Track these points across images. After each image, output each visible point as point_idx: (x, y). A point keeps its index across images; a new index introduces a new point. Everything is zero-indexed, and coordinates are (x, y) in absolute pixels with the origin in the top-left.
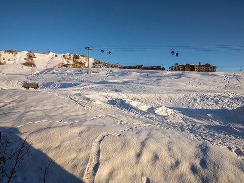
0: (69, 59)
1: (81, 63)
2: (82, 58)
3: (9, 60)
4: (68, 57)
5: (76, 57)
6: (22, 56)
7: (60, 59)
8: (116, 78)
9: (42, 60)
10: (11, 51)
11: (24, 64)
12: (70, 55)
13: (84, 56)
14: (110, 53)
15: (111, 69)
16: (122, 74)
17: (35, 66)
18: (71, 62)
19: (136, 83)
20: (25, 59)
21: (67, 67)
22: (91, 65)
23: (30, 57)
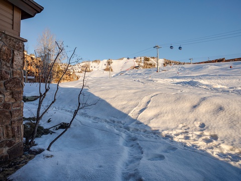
0: (140, 62)
1: (151, 65)
2: (152, 60)
4: (139, 60)
5: (147, 59)
10: (96, 61)
11: (105, 70)
12: (141, 58)
13: (154, 58)
14: (180, 48)
17: (112, 70)
18: (142, 64)
20: (105, 65)
21: (138, 68)
22: (160, 65)
23: (109, 63)
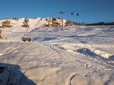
0: (50, 21)
1: (57, 23)
2: (58, 20)
3: (15, 24)
4: (49, 20)
5: (54, 19)
6: (21, 21)
7: (44, 22)
8: (83, 33)
9: (33, 23)
10: (15, 19)
11: (23, 26)
12: (50, 19)
13: (59, 19)
14: (78, 15)
15: (79, 26)
16: (88, 30)
17: (28, 27)
18: (51, 23)
19: (99, 36)
20: (23, 23)
21: (48, 26)
22: (64, 25)
23: (26, 21)
